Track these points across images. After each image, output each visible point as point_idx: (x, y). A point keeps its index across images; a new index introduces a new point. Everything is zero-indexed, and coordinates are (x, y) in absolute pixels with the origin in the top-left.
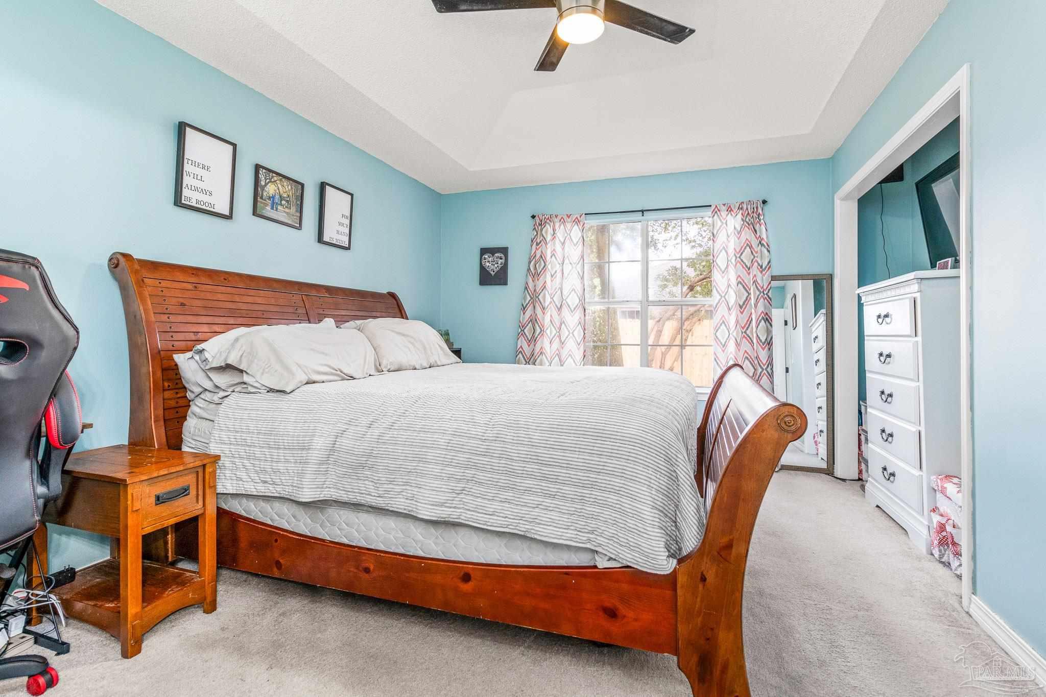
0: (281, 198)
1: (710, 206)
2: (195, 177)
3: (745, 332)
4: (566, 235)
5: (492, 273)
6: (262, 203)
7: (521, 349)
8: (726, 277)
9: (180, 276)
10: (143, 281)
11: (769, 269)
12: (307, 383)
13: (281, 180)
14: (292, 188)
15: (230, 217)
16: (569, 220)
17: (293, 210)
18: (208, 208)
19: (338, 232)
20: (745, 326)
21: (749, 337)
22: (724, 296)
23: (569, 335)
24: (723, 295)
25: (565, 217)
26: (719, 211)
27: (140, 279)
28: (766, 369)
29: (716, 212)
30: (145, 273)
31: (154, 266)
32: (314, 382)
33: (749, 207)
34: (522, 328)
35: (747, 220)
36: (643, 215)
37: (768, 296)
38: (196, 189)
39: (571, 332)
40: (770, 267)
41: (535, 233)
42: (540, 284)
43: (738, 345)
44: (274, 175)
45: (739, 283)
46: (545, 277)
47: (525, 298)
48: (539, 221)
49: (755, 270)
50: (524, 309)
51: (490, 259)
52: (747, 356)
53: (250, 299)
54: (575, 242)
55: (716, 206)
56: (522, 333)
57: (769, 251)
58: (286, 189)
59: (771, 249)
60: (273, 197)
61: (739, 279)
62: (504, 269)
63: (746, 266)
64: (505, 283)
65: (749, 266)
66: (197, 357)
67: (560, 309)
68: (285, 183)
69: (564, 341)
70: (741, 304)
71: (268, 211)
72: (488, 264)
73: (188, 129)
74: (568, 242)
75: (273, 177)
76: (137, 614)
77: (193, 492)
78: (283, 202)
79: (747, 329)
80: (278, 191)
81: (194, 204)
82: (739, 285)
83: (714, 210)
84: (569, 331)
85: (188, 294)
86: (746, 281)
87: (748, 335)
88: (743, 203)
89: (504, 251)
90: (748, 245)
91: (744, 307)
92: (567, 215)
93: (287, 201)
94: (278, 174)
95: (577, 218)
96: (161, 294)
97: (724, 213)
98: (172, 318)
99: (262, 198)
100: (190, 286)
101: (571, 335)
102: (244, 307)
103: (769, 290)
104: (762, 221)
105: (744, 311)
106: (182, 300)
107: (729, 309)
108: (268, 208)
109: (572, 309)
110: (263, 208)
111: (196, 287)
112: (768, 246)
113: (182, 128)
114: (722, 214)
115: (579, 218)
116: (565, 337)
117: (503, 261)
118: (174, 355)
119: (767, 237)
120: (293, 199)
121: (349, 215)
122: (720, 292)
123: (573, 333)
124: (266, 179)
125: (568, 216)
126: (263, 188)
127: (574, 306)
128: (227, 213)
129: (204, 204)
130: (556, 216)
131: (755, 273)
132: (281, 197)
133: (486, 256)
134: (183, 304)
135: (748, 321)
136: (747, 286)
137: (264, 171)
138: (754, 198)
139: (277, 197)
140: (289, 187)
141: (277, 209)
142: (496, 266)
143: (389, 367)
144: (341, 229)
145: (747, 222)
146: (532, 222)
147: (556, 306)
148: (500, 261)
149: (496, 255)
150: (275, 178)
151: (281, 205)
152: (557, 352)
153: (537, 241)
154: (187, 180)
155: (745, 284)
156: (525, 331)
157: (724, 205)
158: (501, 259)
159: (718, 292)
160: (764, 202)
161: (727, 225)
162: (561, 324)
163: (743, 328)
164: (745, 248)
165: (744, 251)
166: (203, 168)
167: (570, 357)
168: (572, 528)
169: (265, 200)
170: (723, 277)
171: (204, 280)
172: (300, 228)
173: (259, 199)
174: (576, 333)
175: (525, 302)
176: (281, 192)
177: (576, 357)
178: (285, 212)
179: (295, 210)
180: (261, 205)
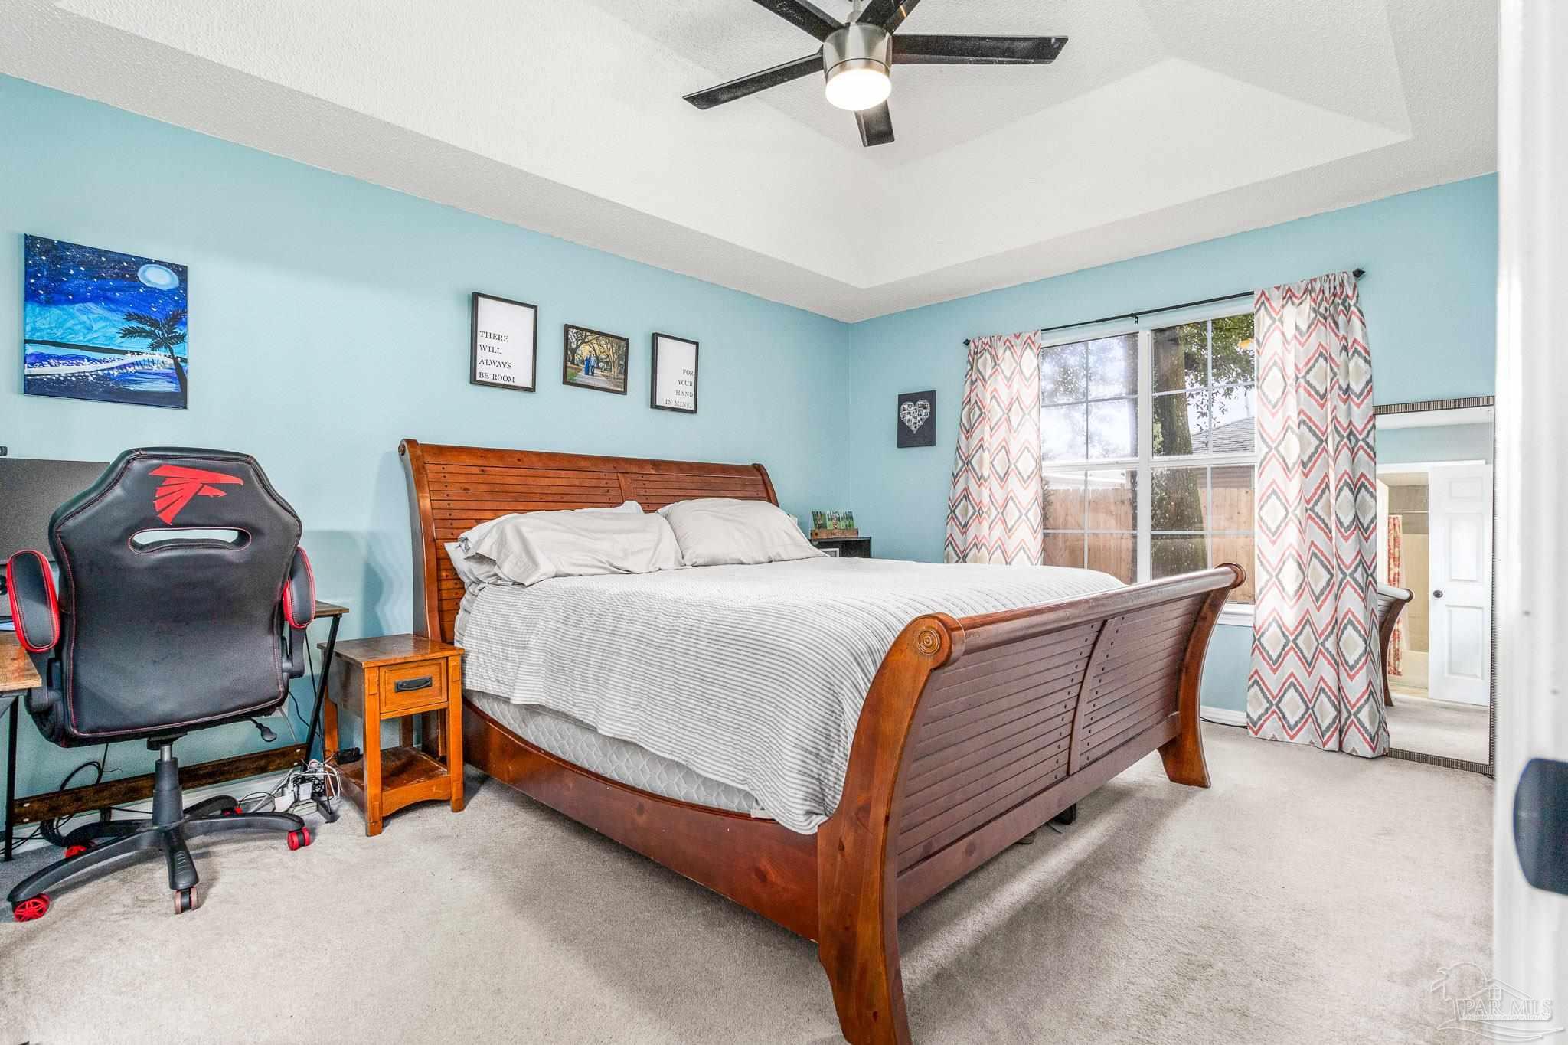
0: (599, 360)
1: (1252, 293)
2: (491, 350)
3: (1312, 509)
4: (1014, 365)
5: (914, 429)
6: (572, 368)
7: (950, 539)
8: (1280, 413)
9: (466, 459)
10: (423, 467)
11: (1368, 393)
12: (556, 577)
13: (597, 339)
14: (612, 346)
15: (532, 390)
16: (1018, 342)
17: (615, 372)
18: (507, 383)
19: (678, 392)
20: (1311, 499)
21: (1320, 517)
22: (1276, 448)
23: (1020, 517)
24: (1273, 446)
25: (1013, 340)
26: (1268, 299)
27: (421, 464)
28: (1352, 575)
29: (1263, 303)
30: (428, 459)
31: (440, 451)
32: (568, 575)
33: (1326, 286)
34: (953, 507)
35: (1322, 310)
36: (1136, 322)
37: (1367, 444)
38: (493, 363)
39: (1024, 512)
40: (1371, 388)
41: (969, 367)
42: (974, 441)
43: (1302, 531)
44: (588, 334)
45: (1302, 422)
46: (983, 431)
47: (956, 464)
48: (976, 349)
49: (1334, 398)
50: (955, 478)
51: (911, 410)
52: (1316, 551)
53: (546, 481)
54: (1028, 376)
55: (1263, 292)
56: (952, 516)
57: (1368, 362)
58: (604, 348)
59: (1373, 359)
60: (588, 360)
61: (1302, 417)
62: (930, 422)
63: (1317, 392)
64: (931, 442)
65: (1322, 392)
66: (463, 546)
67: (1003, 479)
68: (603, 341)
69: (1013, 527)
70: (1305, 460)
71: (582, 377)
72: (908, 417)
73: (480, 298)
74: (1017, 376)
75: (586, 337)
76: (375, 795)
77: (436, 683)
78: (601, 364)
79: (1316, 503)
80: (593, 352)
81: (491, 380)
82: (1302, 426)
83: (1259, 300)
84: (1020, 511)
85: (473, 479)
86: (1314, 419)
87: (1317, 514)
88: (1315, 280)
89: (930, 396)
90: (1321, 354)
91: (1310, 465)
92: (1015, 335)
93: (607, 363)
94: (592, 332)
95: (1029, 338)
96: (443, 479)
97: (1277, 303)
98: (453, 505)
99: (573, 363)
100: (476, 470)
101: (1024, 517)
102: (539, 490)
103: (1369, 432)
104: (1353, 308)
105: (1310, 471)
106: (466, 486)
107: (1287, 469)
108: (582, 374)
109: (1026, 478)
110: (575, 375)
111: (483, 471)
112: (1368, 352)
113: (475, 298)
114: (1274, 304)
115: (1032, 338)
116: (1014, 521)
117: (928, 411)
118: (446, 544)
119: (1365, 336)
120: (614, 359)
121: (693, 370)
122: (1268, 440)
123: (1026, 514)
124: (577, 340)
125: (1017, 337)
126: (574, 351)
127: (1028, 474)
128: (530, 386)
129: (503, 378)
130: (1000, 338)
131: (1335, 403)
132: (597, 357)
133: (906, 406)
134: (466, 490)
135: (1318, 488)
136: (1317, 426)
137: (575, 331)
138: (1337, 269)
139: (593, 359)
140: (609, 346)
141: (593, 374)
142: (919, 418)
143: (694, 560)
144: (682, 388)
145: (1321, 314)
146: (964, 350)
147: (998, 474)
148: (925, 411)
149: (919, 403)
150: (590, 338)
151: (598, 368)
152: (999, 543)
153: (974, 377)
154: (481, 355)
155: (1314, 424)
156: (957, 512)
157: (1278, 288)
158: (925, 408)
159: (1264, 441)
160: (1358, 274)
161: (1282, 323)
162: (1006, 502)
163: (1308, 502)
164: (1317, 360)
165: (1314, 365)
166: (500, 338)
167: (1022, 551)
168: (729, 763)
170: (1274, 415)
171: (494, 462)
172: (625, 393)
173: (569, 364)
174: (1030, 514)
175: (956, 468)
176: (598, 352)
177: (1032, 551)
178: (604, 376)
179: (617, 371)
180: (574, 371)
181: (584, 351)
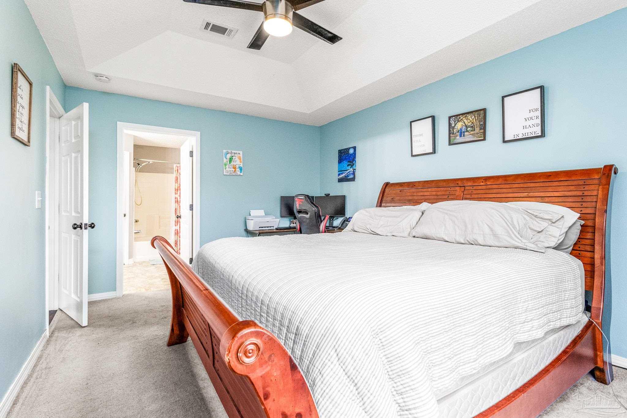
2: (417, 141)
6: (453, 136)
13: (466, 117)
14: (475, 117)
15: (434, 152)
17: (477, 130)
18: (423, 153)
38: (418, 147)
44: (460, 116)
58: (469, 120)
60: (461, 130)
68: (469, 116)
71: (459, 139)
73: (412, 123)
78: (469, 129)
80: (464, 124)
81: (418, 153)
85: (396, 194)
93: (472, 127)
94: (462, 114)
99: (453, 134)
106: (393, 197)
108: (458, 137)
110: (455, 139)
120: (477, 123)
121: (539, 107)
124: (455, 122)
126: (453, 128)
132: (466, 126)
134: (393, 199)
137: (454, 118)
139: (464, 128)
140: (473, 117)
141: (464, 136)
150: (461, 118)
151: (467, 131)
154: (414, 145)
166: (420, 135)
169: (455, 134)
172: (485, 139)
173: (451, 135)
178: (471, 134)
179: (478, 129)
180: (453, 138)
181: (459, 125)
